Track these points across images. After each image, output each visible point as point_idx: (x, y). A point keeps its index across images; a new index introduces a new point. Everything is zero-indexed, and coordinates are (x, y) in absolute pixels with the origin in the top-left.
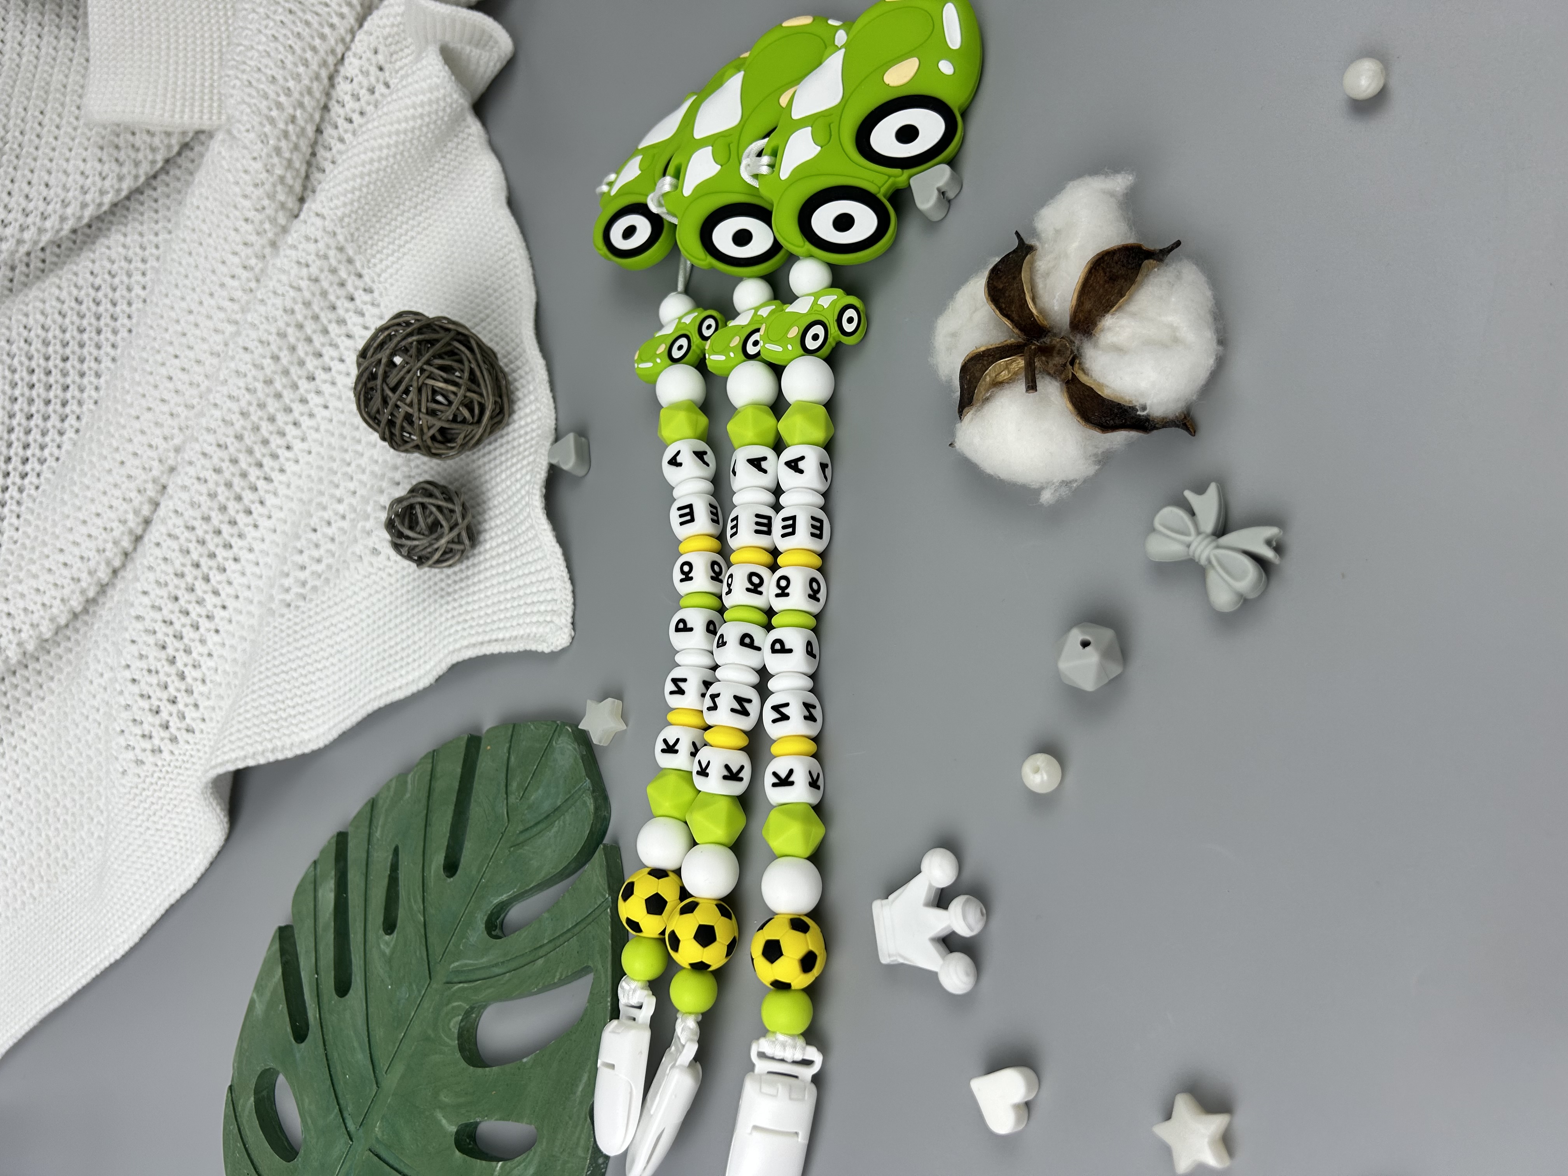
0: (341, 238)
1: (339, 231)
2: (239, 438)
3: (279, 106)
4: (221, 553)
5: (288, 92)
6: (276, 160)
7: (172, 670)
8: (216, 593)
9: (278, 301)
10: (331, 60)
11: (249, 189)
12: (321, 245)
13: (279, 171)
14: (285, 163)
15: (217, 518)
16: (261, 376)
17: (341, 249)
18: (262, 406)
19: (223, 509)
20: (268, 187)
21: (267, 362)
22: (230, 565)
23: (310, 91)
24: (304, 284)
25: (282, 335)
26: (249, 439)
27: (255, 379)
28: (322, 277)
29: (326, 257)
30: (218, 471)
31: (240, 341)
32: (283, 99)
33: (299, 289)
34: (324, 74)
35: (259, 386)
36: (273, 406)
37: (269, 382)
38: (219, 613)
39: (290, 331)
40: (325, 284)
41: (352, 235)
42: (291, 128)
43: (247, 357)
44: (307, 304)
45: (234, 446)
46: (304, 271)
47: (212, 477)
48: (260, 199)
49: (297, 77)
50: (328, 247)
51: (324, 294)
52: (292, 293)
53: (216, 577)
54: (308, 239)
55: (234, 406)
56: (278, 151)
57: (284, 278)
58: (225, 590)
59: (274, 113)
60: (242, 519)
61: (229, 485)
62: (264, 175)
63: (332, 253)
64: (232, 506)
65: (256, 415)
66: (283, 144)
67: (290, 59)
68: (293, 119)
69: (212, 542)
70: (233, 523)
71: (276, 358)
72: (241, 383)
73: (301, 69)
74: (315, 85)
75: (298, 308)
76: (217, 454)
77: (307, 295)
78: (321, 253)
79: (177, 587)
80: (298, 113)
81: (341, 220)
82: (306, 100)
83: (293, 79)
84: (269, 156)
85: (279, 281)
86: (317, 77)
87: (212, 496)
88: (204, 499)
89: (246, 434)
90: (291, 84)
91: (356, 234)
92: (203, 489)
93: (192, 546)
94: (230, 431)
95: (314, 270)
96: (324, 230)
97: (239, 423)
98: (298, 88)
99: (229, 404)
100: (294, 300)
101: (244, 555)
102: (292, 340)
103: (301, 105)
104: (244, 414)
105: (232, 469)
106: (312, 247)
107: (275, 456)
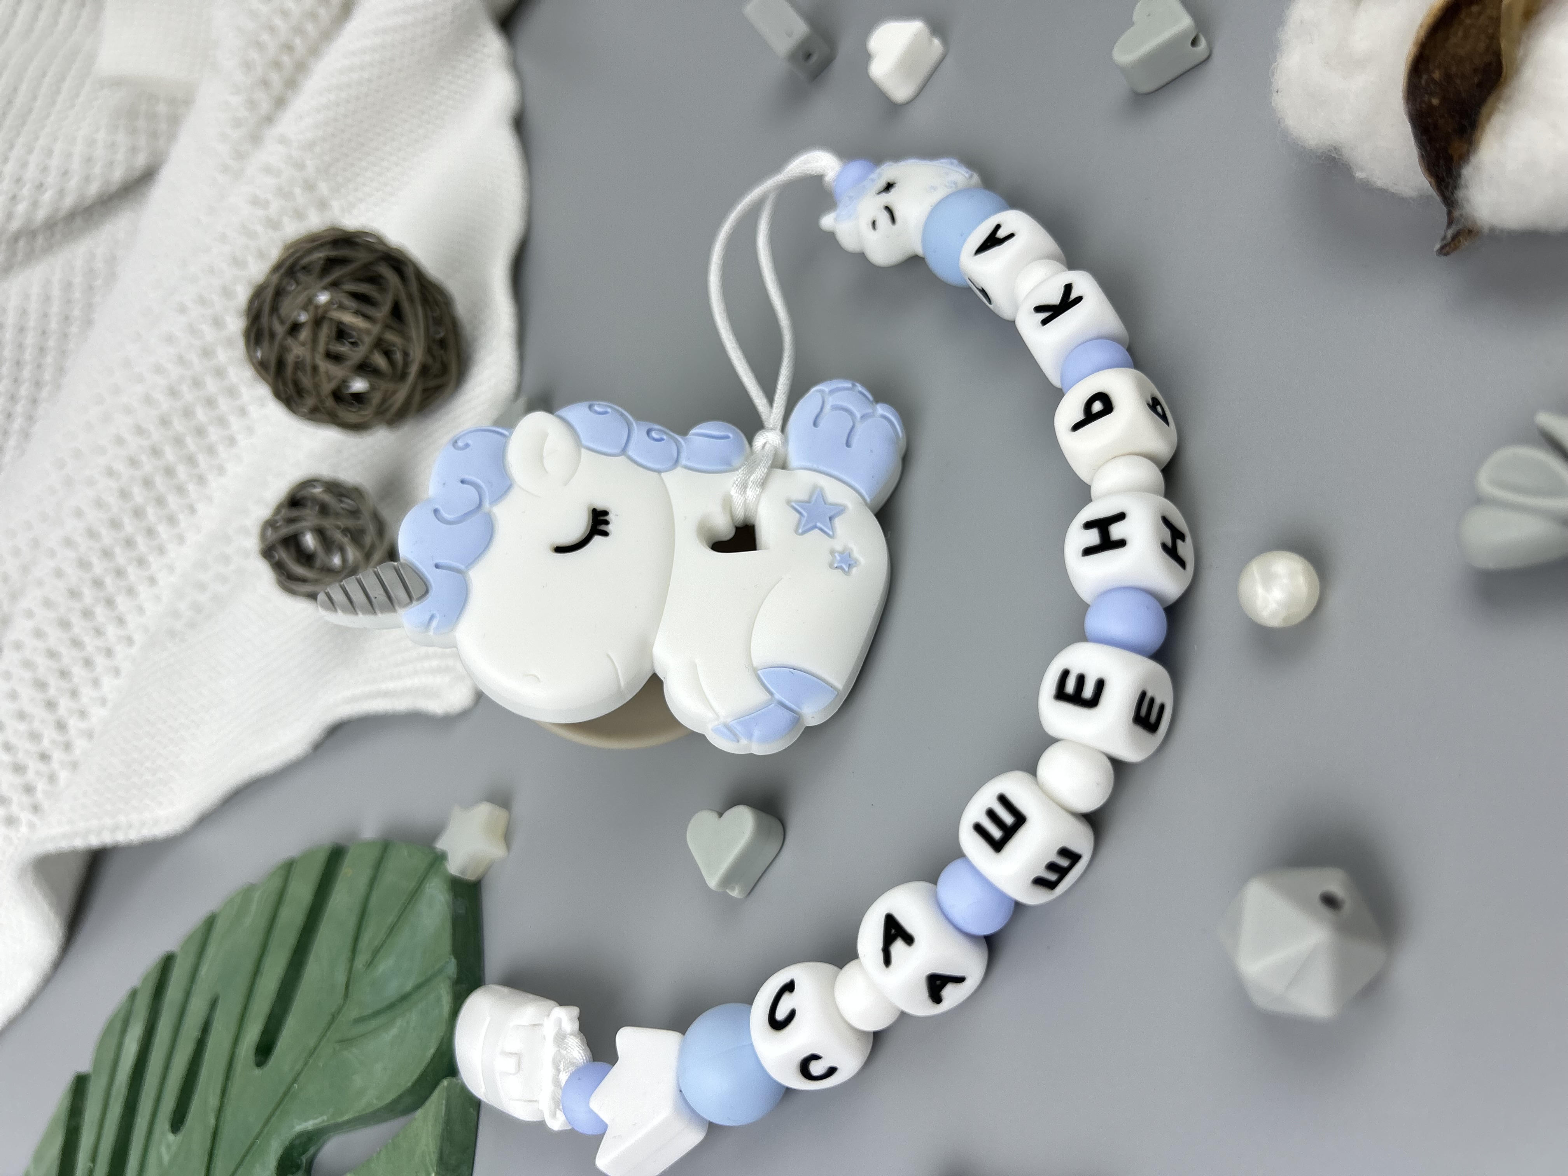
0: (310, 171)
2: (165, 422)
7: (50, 717)
8: (121, 621)
9: (225, 249)
12: (284, 179)
15: (129, 526)
16: (197, 343)
27: (190, 347)
31: (177, 299)
38: (121, 650)
41: (327, 169)
43: (182, 320)
47: (127, 472)
50: (293, 182)
52: (243, 240)
55: (161, 382)
57: (235, 220)
58: (133, 620)
61: (148, 483)
64: (151, 512)
72: (172, 351)
78: (285, 189)
79: (70, 610)
85: (229, 224)
89: (175, 419)
91: (333, 169)
92: (113, 485)
93: (95, 559)
94: (153, 413)
96: (289, 159)
99: (154, 378)
101: (162, 577)
104: (173, 393)
105: (155, 463)
107: (211, 451)
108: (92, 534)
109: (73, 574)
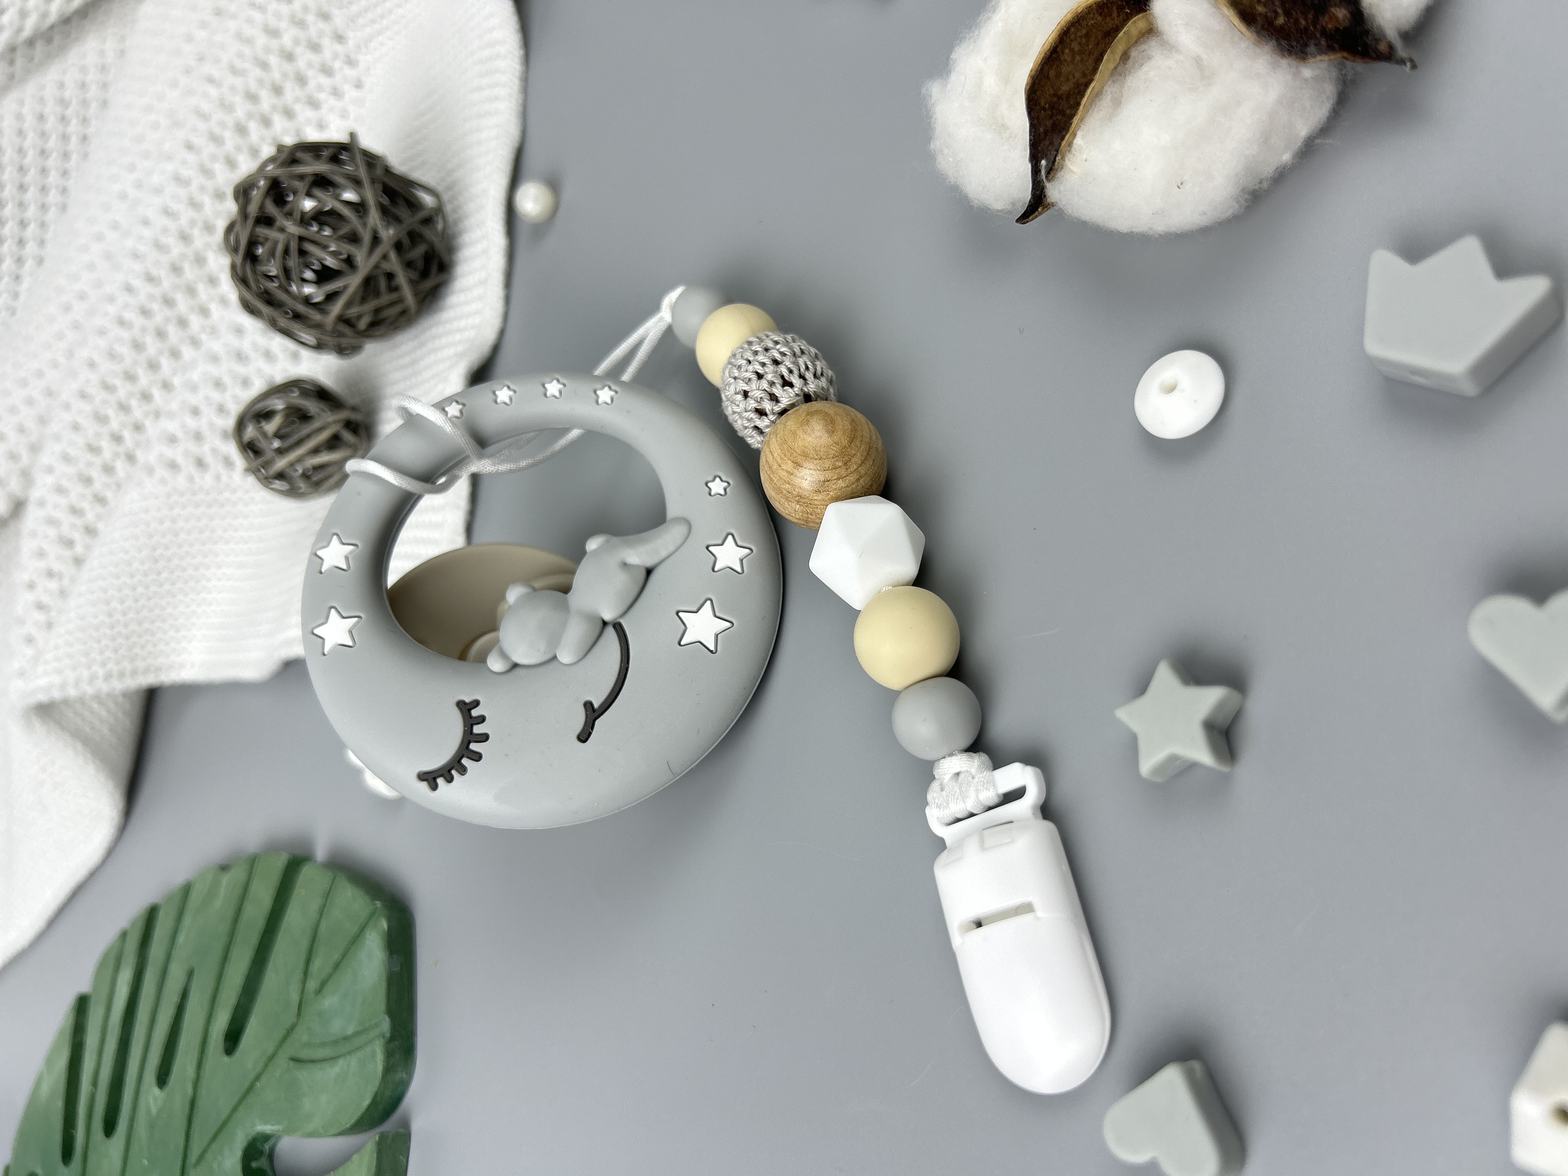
108: (108, 388)
109: (91, 428)
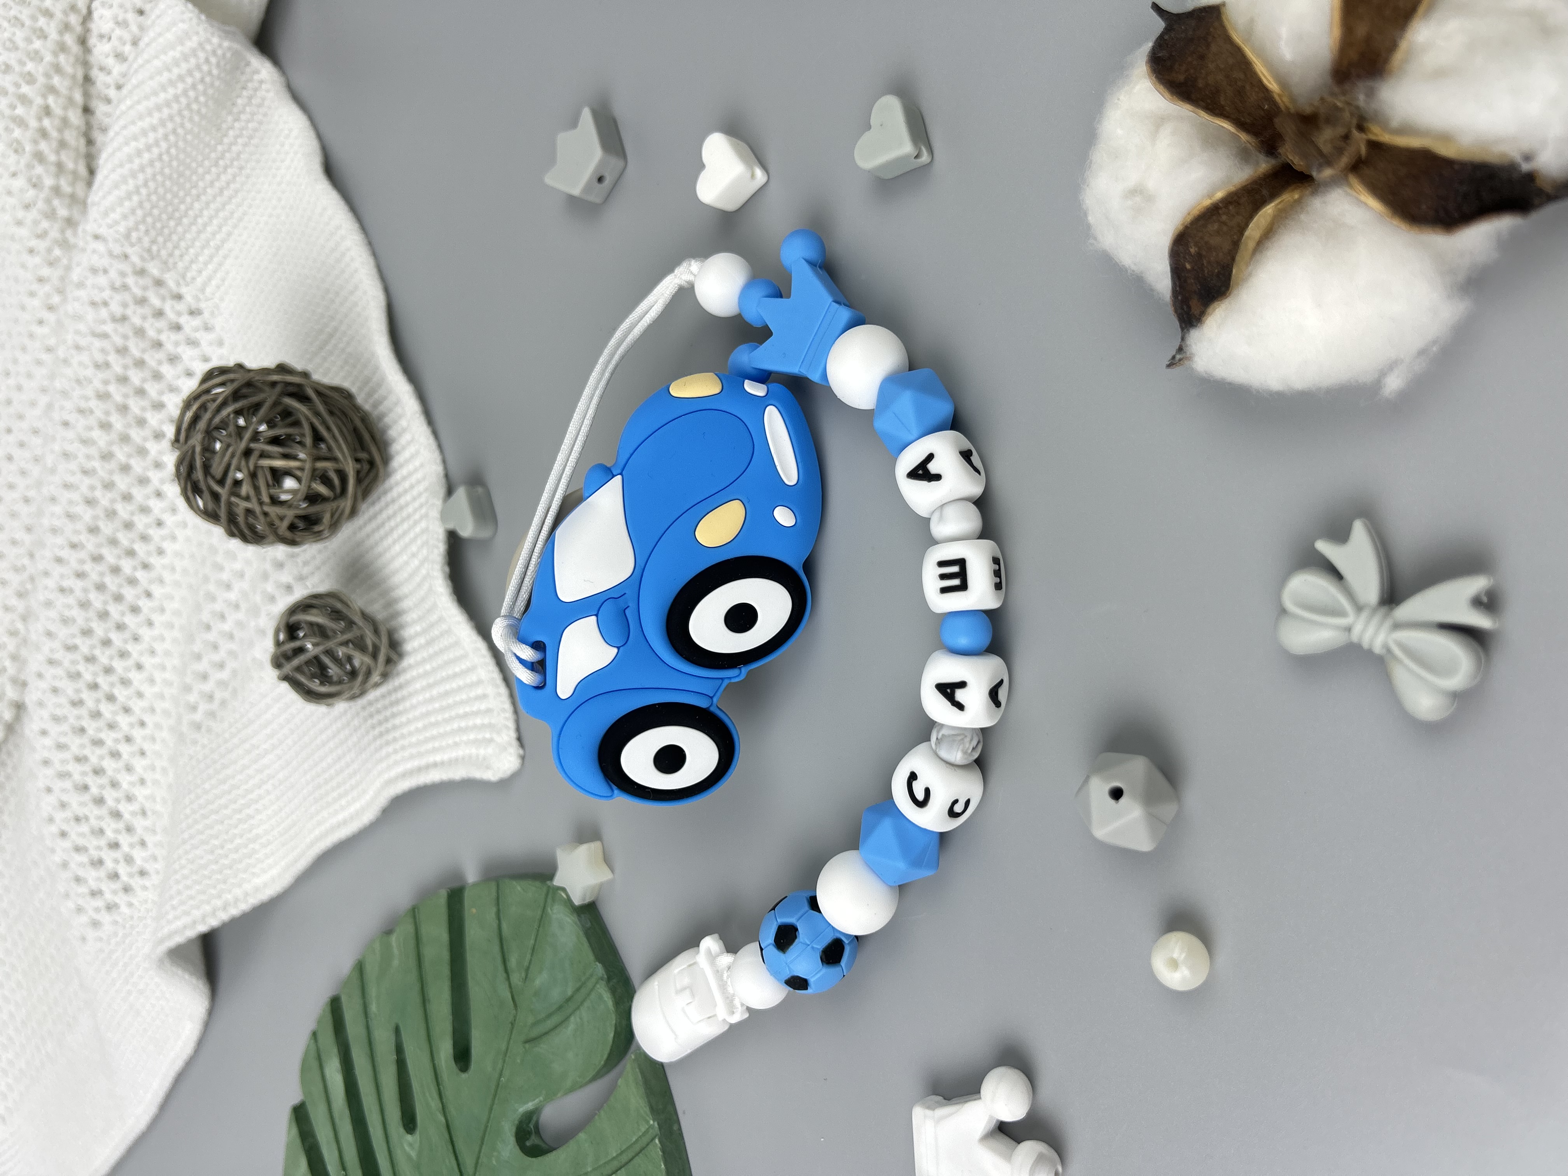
0: (135, 259)
1: (129, 250)
2: (93, 530)
3: (24, 100)
4: (119, 665)
5: (30, 79)
6: (39, 170)
7: (103, 811)
8: (127, 710)
9: (85, 357)
10: (74, 20)
11: (21, 214)
12: (113, 274)
13: (49, 182)
14: (53, 169)
15: (99, 629)
16: (93, 451)
17: (141, 272)
18: (109, 486)
19: (104, 615)
20: (41, 205)
21: (96, 434)
22: (134, 675)
23: (58, 69)
24: (109, 328)
25: (103, 396)
26: (107, 528)
27: (88, 457)
28: (129, 312)
29: (125, 287)
30: (80, 575)
31: (56, 416)
32: (25, 89)
33: (105, 336)
34: (69, 39)
35: (96, 464)
36: (122, 483)
37: (107, 456)
38: (138, 734)
39: (112, 388)
40: (137, 321)
41: (149, 251)
42: (46, 123)
43: (70, 434)
44: (122, 351)
45: (90, 543)
46: (104, 313)
47: (78, 585)
48: (36, 223)
49: (36, 56)
50: (123, 274)
51: (140, 332)
52: (97, 343)
53: (121, 693)
54: (94, 271)
55: (75, 496)
56: (39, 157)
57: (82, 327)
58: (137, 706)
59: (20, 111)
60: (130, 620)
61: (100, 587)
62: (31, 193)
63: (130, 281)
64: (114, 610)
65: (104, 499)
66: (43, 146)
67: (20, 35)
68: (47, 111)
69: (104, 657)
70: (120, 627)
71: (105, 426)
72: (73, 466)
73: (37, 44)
74: (62, 58)
75: (112, 358)
76: (72, 557)
77: (119, 341)
78: (118, 284)
79: (79, 718)
80: (51, 100)
81: (128, 236)
82: (56, 80)
83: (32, 59)
84: (30, 167)
85: (78, 332)
86: (62, 48)
87: (84, 605)
88: (76, 613)
89: (101, 524)
90: (30, 66)
91: (155, 248)
92: (71, 600)
93: (81, 667)
94: (80, 526)
95: (116, 308)
96: (111, 254)
97: (87, 514)
98: (41, 69)
99: (67, 495)
100: (103, 351)
101: (147, 661)
102: (118, 398)
103: (52, 89)
104: (90, 502)
105: (100, 568)
106: (102, 280)
107: (144, 538)
